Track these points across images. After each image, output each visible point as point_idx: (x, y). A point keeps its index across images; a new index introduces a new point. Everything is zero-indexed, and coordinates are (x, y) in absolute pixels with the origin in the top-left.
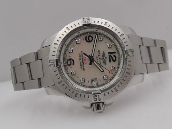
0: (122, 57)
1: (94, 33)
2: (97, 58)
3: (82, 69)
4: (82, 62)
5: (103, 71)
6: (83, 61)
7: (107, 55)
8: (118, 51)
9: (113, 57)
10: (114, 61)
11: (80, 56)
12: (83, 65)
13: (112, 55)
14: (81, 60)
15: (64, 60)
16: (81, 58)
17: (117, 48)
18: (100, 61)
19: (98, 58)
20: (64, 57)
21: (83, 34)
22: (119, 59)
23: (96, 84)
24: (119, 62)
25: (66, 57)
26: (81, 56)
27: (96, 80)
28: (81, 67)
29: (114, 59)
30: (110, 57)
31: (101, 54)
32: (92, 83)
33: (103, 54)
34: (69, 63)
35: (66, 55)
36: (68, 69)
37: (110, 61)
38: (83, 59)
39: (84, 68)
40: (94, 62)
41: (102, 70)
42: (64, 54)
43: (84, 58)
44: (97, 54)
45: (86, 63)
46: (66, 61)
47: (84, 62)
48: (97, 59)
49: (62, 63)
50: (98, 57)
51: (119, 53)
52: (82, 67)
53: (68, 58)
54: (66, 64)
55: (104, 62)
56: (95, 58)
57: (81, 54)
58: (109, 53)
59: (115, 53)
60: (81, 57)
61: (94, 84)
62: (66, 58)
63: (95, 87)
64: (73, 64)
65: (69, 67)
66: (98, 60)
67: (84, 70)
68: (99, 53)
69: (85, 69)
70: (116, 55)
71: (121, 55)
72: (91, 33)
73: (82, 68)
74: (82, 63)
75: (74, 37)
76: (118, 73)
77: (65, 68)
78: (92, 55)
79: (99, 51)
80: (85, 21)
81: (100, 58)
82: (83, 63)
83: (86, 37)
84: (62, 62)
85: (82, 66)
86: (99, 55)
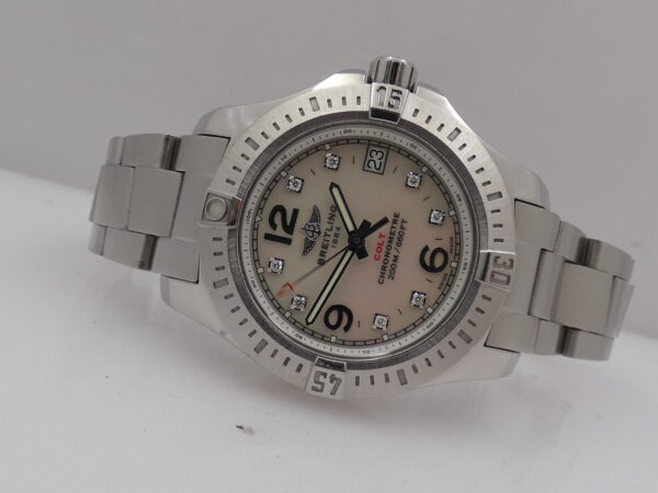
0: (249, 212)
1: (312, 334)
2: (335, 242)
3: (400, 220)
4: (394, 245)
5: (333, 185)
6: (389, 248)
7: (298, 238)
8: (254, 240)
9: (282, 224)
10: (280, 209)
11: (393, 269)
12: (392, 234)
13: (280, 232)
14: (393, 252)
15: (454, 275)
16: (391, 258)
17: (255, 250)
18: (329, 226)
19: (331, 239)
20: (450, 286)
21: (354, 344)
22: (260, 208)
23: (374, 154)
24: (264, 198)
25: (442, 284)
26: (389, 268)
28: (402, 228)
29: (278, 219)
30: (289, 229)
31: (317, 248)
32: (383, 161)
33: (308, 246)
34: (439, 261)
35: (440, 288)
36: (452, 239)
37: (296, 212)
38: (387, 254)
39: (395, 222)
40: (351, 228)
41: (335, 191)
42: (444, 295)
43: (383, 257)
44: (330, 252)
45: (381, 236)
46: (447, 270)
47: (386, 244)
48: (337, 235)
49: (462, 266)
50: (331, 244)
51: (255, 229)
52: (398, 226)
53: (437, 278)
54: (451, 257)
55: (315, 216)
56: (343, 242)
57: (387, 273)
58: (288, 242)
59: (268, 237)
60: (391, 262)
61: (380, 155)
62: (444, 279)
63: (379, 143)
64: (426, 249)
65: (446, 246)
66: (335, 231)
67: (396, 216)
68: (322, 254)
69: (392, 218)
70: (265, 228)
71: (250, 220)
72: (323, 339)
73: (399, 222)
74: (395, 241)
76: (285, 160)
77: (459, 244)
78: (349, 253)
79: (321, 262)
80: (331, 382)
81: (327, 238)
82: (391, 241)
83: (347, 328)
84: (461, 270)
85: (398, 229)
86: (325, 247)
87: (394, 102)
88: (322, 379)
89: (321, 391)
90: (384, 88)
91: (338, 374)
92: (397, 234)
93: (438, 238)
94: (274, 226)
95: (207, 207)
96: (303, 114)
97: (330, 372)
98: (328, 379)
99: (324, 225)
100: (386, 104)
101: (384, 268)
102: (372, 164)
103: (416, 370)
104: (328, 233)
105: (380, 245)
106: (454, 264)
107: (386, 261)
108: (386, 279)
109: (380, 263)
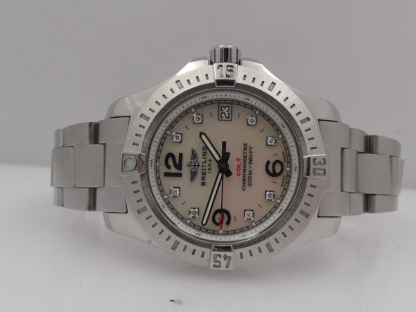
0: (151, 162)
1: (207, 231)
2: (210, 169)
3: (248, 147)
4: (247, 164)
5: (201, 134)
6: (245, 166)
7: (186, 171)
8: (158, 178)
9: (174, 165)
10: (170, 155)
11: (250, 179)
12: (245, 157)
13: (173, 170)
14: (248, 169)
15: (289, 176)
16: (247, 173)
17: (160, 185)
18: (204, 160)
19: (208, 167)
20: (288, 183)
21: (235, 232)
22: (158, 158)
23: (223, 108)
24: (159, 151)
25: (283, 183)
26: (247, 179)
28: (250, 152)
29: (170, 162)
30: (179, 167)
32: (230, 112)
33: (193, 175)
34: (278, 169)
35: (282, 186)
36: (283, 153)
37: (181, 155)
38: (244, 171)
39: (245, 149)
40: (218, 158)
41: (203, 137)
42: (286, 190)
43: (242, 173)
44: (208, 176)
45: (238, 160)
46: (285, 173)
47: (242, 164)
48: (210, 165)
49: (294, 169)
50: (207, 171)
51: (157, 171)
52: (248, 151)
53: (279, 180)
54: (285, 164)
55: (194, 155)
56: (215, 169)
57: (247, 183)
58: (180, 175)
59: (166, 174)
60: (247, 176)
61: (227, 108)
62: (284, 179)
63: (226, 101)
64: (268, 162)
65: (280, 158)
66: (208, 162)
67: (245, 145)
68: (203, 178)
69: (243, 147)
70: (163, 169)
71: (153, 166)
72: (214, 233)
73: (248, 149)
74: (248, 161)
76: (168, 124)
77: (289, 155)
78: (220, 175)
79: (203, 184)
80: (225, 259)
81: (204, 168)
82: (245, 162)
83: (228, 223)
84: (293, 172)
85: (248, 154)
86: (204, 174)
87: (229, 73)
88: (218, 259)
89: (220, 266)
90: (222, 66)
91: (228, 254)
92: (248, 157)
93: (275, 154)
94: (169, 167)
95: (124, 163)
96: (173, 92)
97: (222, 253)
98: (222, 259)
99: (200, 160)
100: (225, 76)
101: (244, 180)
102: (223, 115)
103: (277, 242)
104: (204, 164)
105: (239, 166)
106: (288, 169)
107: (244, 175)
108: (247, 186)
109: (241, 178)
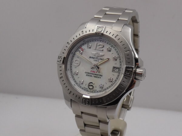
0: (101, 38)
4: (94, 75)
5: (109, 59)
6: (94, 74)
10: (103, 46)
14: (93, 75)
15: (87, 91)
16: (91, 75)
18: (99, 59)
20: (85, 90)
22: (103, 41)
23: (118, 69)
24: (106, 42)
25: (85, 88)
26: (89, 74)
27: (114, 68)
28: (99, 77)
31: (93, 56)
36: (96, 90)
37: (103, 50)
39: (100, 75)
42: (82, 89)
43: (91, 73)
46: (88, 89)
47: (95, 73)
50: (95, 59)
51: (98, 40)
53: (87, 87)
54: (92, 90)
55: (101, 55)
57: (88, 74)
58: (95, 49)
60: (90, 75)
61: (118, 71)
66: (98, 60)
67: (102, 76)
68: (92, 58)
73: (100, 76)
74: (96, 76)
75: (70, 75)
77: (95, 92)
79: (90, 57)
80: (60, 61)
81: (96, 58)
85: (98, 76)
86: (94, 58)
92: (97, 76)
97: (62, 60)
101: (89, 73)
102: (115, 69)
104: (97, 59)
105: (94, 72)
106: (90, 91)
107: (90, 74)
108: (86, 74)
